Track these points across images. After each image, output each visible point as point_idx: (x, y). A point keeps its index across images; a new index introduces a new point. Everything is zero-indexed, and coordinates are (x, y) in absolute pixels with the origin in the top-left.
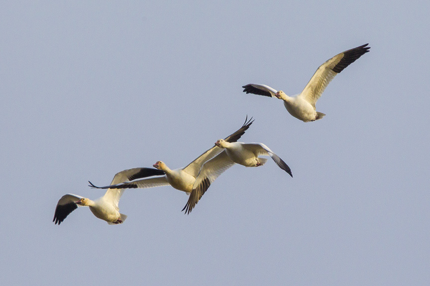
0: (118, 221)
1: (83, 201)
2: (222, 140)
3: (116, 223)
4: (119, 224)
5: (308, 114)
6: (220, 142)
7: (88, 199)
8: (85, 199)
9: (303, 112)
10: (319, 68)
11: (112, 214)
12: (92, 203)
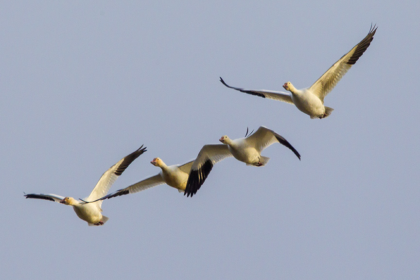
0: (100, 223)
1: (67, 201)
2: (226, 136)
3: (98, 224)
4: (100, 226)
5: (317, 108)
6: (225, 138)
7: (73, 198)
8: (70, 198)
9: (311, 106)
10: (333, 65)
11: (95, 216)
12: (77, 202)
